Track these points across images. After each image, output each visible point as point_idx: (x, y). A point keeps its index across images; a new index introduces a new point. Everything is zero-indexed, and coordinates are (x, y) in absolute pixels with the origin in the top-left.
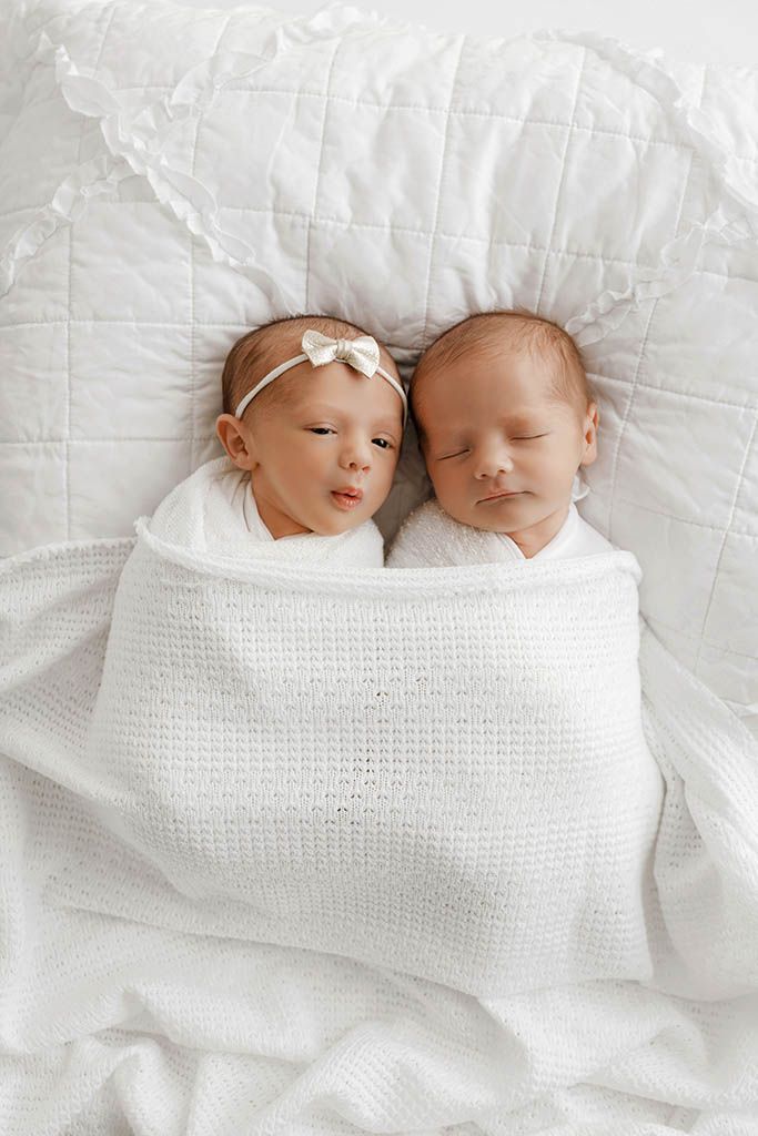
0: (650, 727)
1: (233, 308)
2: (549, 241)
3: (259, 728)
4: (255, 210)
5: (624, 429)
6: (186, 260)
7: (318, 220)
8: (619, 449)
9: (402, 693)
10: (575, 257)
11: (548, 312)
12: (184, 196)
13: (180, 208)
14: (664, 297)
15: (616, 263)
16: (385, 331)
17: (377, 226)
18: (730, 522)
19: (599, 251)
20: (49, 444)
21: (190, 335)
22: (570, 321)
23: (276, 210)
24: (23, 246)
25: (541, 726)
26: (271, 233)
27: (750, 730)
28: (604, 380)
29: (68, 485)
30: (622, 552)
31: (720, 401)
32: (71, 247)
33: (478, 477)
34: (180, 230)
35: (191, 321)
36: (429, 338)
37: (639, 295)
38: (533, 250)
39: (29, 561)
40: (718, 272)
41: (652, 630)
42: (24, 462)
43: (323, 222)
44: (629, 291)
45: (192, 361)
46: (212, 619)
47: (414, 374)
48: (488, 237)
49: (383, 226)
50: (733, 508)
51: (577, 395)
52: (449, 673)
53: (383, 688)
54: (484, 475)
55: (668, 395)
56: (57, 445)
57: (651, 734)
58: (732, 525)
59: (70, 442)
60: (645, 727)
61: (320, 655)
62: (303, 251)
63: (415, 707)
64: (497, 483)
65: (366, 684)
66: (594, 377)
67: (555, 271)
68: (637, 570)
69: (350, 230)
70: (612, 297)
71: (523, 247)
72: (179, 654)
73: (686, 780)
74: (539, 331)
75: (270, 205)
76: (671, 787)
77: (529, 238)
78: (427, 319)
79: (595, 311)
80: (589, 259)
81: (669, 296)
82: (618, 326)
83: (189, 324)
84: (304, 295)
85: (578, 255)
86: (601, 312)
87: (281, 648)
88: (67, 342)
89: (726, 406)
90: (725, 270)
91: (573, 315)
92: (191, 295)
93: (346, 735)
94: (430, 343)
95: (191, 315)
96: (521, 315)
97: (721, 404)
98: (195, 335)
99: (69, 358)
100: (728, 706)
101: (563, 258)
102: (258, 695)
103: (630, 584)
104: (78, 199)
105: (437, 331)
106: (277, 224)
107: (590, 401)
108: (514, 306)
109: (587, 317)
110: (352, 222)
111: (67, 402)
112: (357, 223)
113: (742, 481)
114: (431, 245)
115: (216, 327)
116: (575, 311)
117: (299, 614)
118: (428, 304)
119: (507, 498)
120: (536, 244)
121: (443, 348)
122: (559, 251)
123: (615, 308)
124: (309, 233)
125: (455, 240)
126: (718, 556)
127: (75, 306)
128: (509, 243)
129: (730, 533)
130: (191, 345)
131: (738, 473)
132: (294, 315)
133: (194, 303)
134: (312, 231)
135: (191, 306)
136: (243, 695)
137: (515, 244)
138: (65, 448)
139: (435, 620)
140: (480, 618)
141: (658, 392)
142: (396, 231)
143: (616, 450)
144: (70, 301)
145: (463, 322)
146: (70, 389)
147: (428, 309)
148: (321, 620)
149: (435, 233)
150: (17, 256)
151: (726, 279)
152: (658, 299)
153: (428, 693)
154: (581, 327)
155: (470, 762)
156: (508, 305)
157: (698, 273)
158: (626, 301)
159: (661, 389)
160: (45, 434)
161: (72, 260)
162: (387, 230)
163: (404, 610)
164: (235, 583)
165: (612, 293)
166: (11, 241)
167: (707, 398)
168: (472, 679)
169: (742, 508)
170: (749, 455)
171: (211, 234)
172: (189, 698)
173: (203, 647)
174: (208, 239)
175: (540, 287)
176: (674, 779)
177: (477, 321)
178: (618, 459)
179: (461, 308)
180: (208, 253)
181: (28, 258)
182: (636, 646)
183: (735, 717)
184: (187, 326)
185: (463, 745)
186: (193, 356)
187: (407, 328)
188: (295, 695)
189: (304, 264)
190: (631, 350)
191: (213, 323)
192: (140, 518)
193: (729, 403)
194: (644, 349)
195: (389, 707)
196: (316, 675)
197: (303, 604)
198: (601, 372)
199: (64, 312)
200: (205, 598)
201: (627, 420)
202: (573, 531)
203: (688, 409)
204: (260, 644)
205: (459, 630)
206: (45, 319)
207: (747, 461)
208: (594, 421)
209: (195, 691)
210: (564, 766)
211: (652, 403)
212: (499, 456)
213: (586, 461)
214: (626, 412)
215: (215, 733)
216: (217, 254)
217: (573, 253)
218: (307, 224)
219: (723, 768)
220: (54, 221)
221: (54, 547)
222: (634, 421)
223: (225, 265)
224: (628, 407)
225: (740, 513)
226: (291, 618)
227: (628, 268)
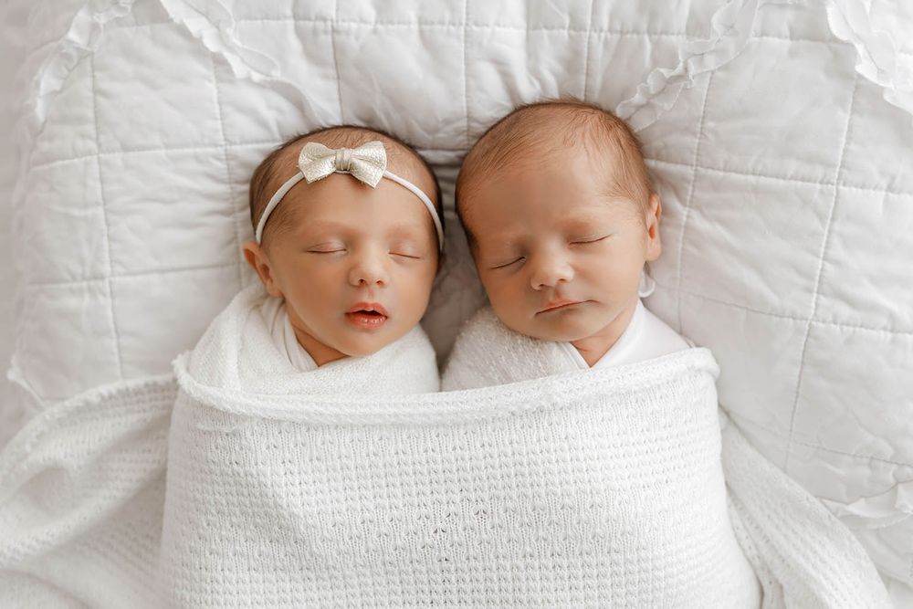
0: (741, 527)
1: (263, 124)
2: (589, 22)
3: (312, 576)
4: (273, 19)
5: (688, 217)
6: (210, 81)
7: (340, 24)
8: (684, 238)
9: (460, 529)
10: (619, 36)
11: (595, 97)
12: (200, 12)
13: (196, 25)
14: (719, 69)
15: (664, 37)
16: (426, 135)
17: (404, 23)
18: (813, 312)
19: (644, 26)
20: (92, 283)
21: (224, 157)
22: (620, 105)
23: (296, 17)
24: (48, 81)
25: (615, 556)
26: (294, 43)
27: (851, 530)
28: (662, 166)
29: (115, 323)
30: (696, 349)
31: (792, 178)
32: (94, 77)
33: (536, 286)
34: (198, 49)
35: (223, 143)
36: (474, 137)
37: (693, 70)
38: (573, 33)
39: (81, 404)
40: (779, 36)
41: (735, 424)
42: (71, 302)
43: (346, 25)
44: (681, 66)
45: (230, 183)
46: (253, 463)
47: (460, 175)
48: (525, 25)
49: (410, 23)
50: (815, 295)
51: (637, 187)
52: (510, 505)
53: (439, 525)
54: (542, 285)
55: (734, 176)
56: (100, 283)
57: (743, 535)
58: (815, 314)
59: (112, 279)
60: (734, 528)
61: (370, 494)
62: (331, 59)
63: (476, 544)
64: (557, 293)
65: (421, 522)
66: (652, 163)
67: (599, 51)
68: (713, 366)
69: (375, 31)
70: (662, 74)
71: (562, 31)
72: (224, 502)
73: (786, 587)
74: (592, 120)
75: (289, 12)
76: (768, 591)
77: (567, 21)
78: (468, 117)
79: (645, 91)
80: (635, 36)
81: (726, 68)
82: (672, 106)
83: (221, 146)
84: (337, 106)
85: (622, 33)
86: (653, 92)
87: (327, 490)
88: (98, 176)
89: (800, 183)
90: (786, 31)
91: (623, 97)
92: (219, 117)
93: (405, 577)
94: (474, 142)
95: (222, 137)
96: (569, 104)
97: (793, 182)
98: (229, 157)
99: (103, 193)
100: (825, 505)
101: (606, 38)
102: (307, 542)
103: (707, 382)
104: (95, 27)
105: (482, 129)
106: (300, 33)
107: (651, 192)
108: (560, 94)
109: (638, 98)
110: (376, 22)
111: (106, 238)
112: (382, 23)
113: (823, 265)
114: (462, 38)
115: (250, 146)
116: (625, 93)
117: (343, 451)
118: (467, 102)
119: (569, 308)
120: (576, 26)
121: (487, 146)
122: (601, 31)
123: (667, 86)
124: (333, 38)
125: (487, 30)
126: (802, 348)
127: (103, 138)
128: (547, 28)
129: (814, 323)
130: (226, 166)
131: (818, 257)
132: (328, 126)
133: (223, 124)
134: (336, 35)
135: (220, 127)
136: (292, 542)
137: (553, 28)
138: (107, 286)
139: (490, 446)
140: (539, 441)
141: (721, 174)
142: (424, 27)
143: (681, 239)
144: (98, 134)
145: (508, 116)
146: (108, 225)
147: (468, 107)
148: (368, 455)
149: (467, 24)
150: (42, 92)
151: (788, 42)
152: (713, 73)
153: (489, 527)
154: (632, 110)
155: (540, 601)
156: (554, 93)
157: (756, 39)
158: (679, 77)
159: (725, 170)
160: (88, 273)
161: (97, 91)
162: (415, 27)
163: (456, 437)
164: (272, 422)
165: (662, 70)
166: (36, 78)
167: (777, 177)
168: (534, 510)
169: (825, 295)
170: (829, 237)
171: (231, 49)
172: (238, 548)
173: (246, 493)
174: (227, 55)
175: (585, 71)
176: (771, 583)
177: (522, 114)
178: (683, 249)
179: (503, 102)
180: (230, 71)
181: (55, 93)
182: (718, 448)
183: (833, 518)
184: (219, 148)
185: (531, 583)
186: (230, 178)
187: (449, 128)
188: (347, 539)
189: (332, 72)
190: (688, 130)
191: (247, 142)
192: (180, 356)
193: (803, 180)
194: (702, 128)
195: (448, 546)
196: (367, 515)
197: (347, 440)
198: (658, 158)
199: (92, 145)
200: (244, 442)
201: (691, 207)
202: (640, 330)
203: (756, 190)
204: (304, 487)
205: (517, 457)
206: (76, 156)
207: (828, 242)
208: (657, 215)
209: (243, 540)
210: (644, 596)
211: (716, 187)
212: (558, 263)
213: (650, 258)
214: (689, 198)
215: (267, 584)
216: (239, 69)
217: (616, 32)
218: (330, 28)
219: (824, 575)
220: (74, 53)
221: (105, 389)
222: (699, 208)
223: (249, 80)
224: (690, 193)
225: (823, 300)
226: (336, 456)
227: (678, 42)
